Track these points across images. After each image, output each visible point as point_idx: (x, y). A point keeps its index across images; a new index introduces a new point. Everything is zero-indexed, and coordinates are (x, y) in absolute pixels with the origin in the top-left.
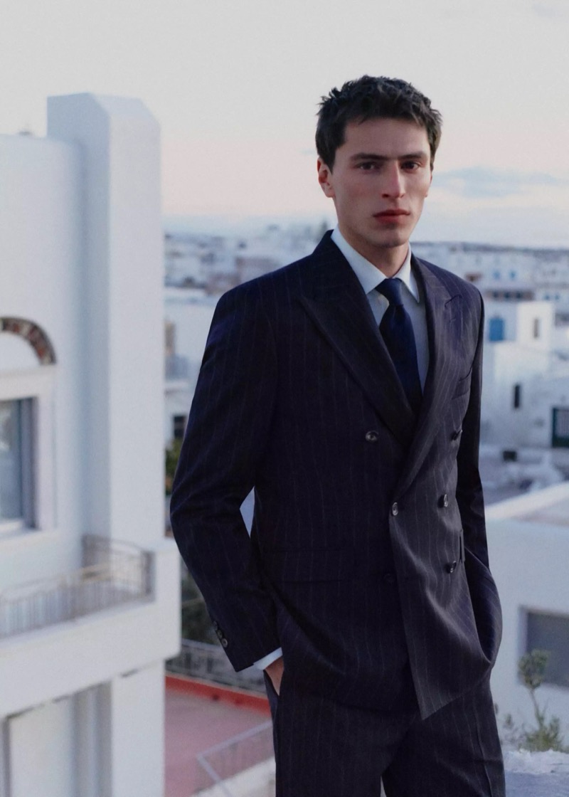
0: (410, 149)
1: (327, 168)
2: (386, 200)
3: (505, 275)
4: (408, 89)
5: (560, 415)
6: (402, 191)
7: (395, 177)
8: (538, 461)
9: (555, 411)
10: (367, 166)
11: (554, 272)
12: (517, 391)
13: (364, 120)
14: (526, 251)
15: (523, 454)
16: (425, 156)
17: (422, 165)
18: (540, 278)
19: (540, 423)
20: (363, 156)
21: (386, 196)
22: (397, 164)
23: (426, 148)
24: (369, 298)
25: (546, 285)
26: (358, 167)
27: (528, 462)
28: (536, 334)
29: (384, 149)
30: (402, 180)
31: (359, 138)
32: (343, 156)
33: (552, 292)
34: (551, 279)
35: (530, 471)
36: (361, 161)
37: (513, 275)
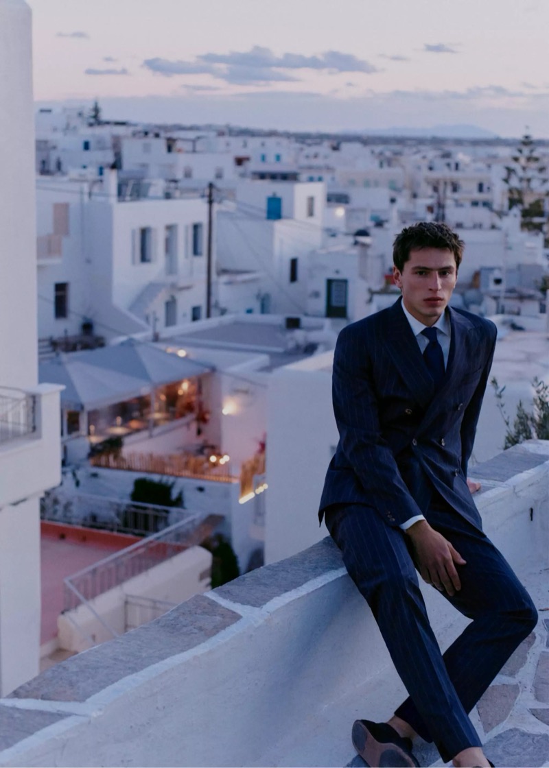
0: (445, 264)
1: (399, 271)
2: (430, 292)
3: (271, 158)
4: (445, 232)
5: (334, 286)
6: (440, 287)
7: (436, 280)
8: (320, 328)
9: (330, 282)
10: (421, 273)
11: (316, 156)
12: (294, 263)
13: (420, 249)
14: (288, 135)
15: (305, 321)
16: (453, 268)
17: (451, 273)
18: (304, 162)
19: (316, 295)
20: (419, 267)
21: (431, 290)
22: (437, 272)
23: (453, 264)
24: (417, 338)
25: (310, 168)
26: (416, 273)
27: (310, 329)
28: (311, 213)
29: (431, 264)
30: (439, 281)
31: (418, 258)
32: (408, 267)
33: (316, 175)
34: (315, 162)
35: (314, 336)
36: (419, 270)
37: (278, 158)
